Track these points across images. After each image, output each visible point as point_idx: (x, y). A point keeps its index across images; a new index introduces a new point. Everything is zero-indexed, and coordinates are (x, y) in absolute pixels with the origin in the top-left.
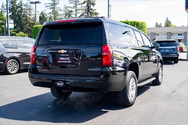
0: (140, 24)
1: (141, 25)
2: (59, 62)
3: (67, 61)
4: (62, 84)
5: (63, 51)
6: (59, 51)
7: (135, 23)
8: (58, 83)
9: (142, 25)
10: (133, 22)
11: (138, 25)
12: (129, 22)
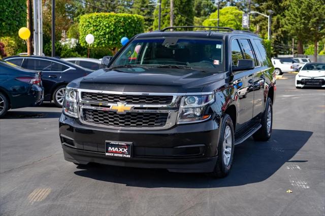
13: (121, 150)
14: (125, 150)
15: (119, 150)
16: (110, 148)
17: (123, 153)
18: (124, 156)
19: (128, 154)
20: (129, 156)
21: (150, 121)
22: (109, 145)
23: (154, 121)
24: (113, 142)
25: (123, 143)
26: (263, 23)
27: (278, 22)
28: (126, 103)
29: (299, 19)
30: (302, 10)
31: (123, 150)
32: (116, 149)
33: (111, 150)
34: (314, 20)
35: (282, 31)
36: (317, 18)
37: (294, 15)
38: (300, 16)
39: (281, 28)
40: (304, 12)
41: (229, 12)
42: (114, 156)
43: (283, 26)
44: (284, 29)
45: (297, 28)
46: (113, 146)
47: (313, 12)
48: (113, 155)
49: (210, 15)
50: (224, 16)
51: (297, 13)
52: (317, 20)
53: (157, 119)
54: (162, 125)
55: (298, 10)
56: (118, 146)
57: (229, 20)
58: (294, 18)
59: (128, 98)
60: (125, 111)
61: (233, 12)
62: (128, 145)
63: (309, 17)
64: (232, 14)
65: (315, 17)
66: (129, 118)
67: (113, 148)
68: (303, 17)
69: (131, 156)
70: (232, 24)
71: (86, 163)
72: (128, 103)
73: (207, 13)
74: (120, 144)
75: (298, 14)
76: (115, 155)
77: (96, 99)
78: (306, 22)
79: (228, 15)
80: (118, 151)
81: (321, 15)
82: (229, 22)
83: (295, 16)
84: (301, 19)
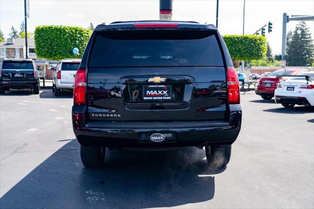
0: (85, 33)
1: (86, 35)
2: (145, 98)
3: (162, 96)
4: (162, 138)
5: (157, 79)
6: (150, 80)
7: (76, 30)
8: (153, 136)
9: (88, 34)
10: (74, 29)
11: (82, 34)
12: (67, 29)
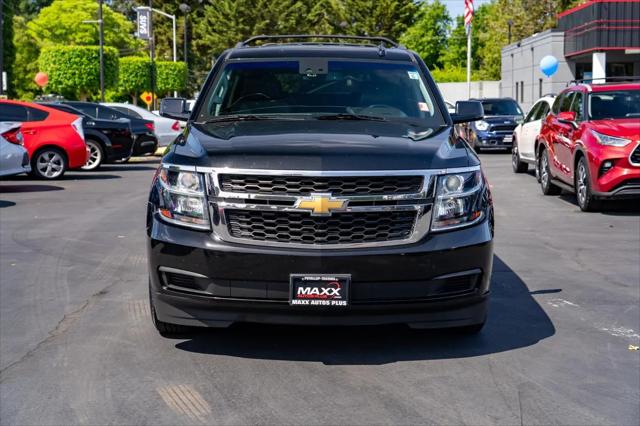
13: (325, 291)
14: (335, 291)
15: (321, 291)
16: (301, 289)
17: (330, 298)
18: (333, 303)
19: (342, 299)
20: (345, 303)
21: (380, 229)
22: (299, 282)
23: (387, 228)
24: (308, 277)
25: (331, 278)
26: (160, 30)
27: (189, 28)
28: (330, 194)
29: (233, 24)
30: (238, 5)
31: (330, 291)
32: (316, 291)
33: (304, 293)
34: (261, 25)
35: (198, 45)
36: (268, 21)
37: (223, 14)
38: (235, 16)
39: (195, 39)
40: (242, 9)
41: (79, 8)
42: (310, 306)
43: (199, 37)
44: (201, 42)
45: (229, 40)
46: (306, 284)
47: (259, 11)
48: (307, 303)
49: (39, 12)
50: (69, 14)
51: (229, 11)
52: (267, 25)
53: (393, 224)
54: (402, 237)
55: (230, 6)
56: (320, 284)
57: (80, 23)
58: (225, 20)
59: (331, 184)
60: (330, 210)
61: (88, 5)
62: (341, 281)
63: (252, 19)
64: (85, 10)
65: (263, 19)
66: (337, 224)
67: (309, 289)
68: (241, 20)
69: (348, 303)
70: (86, 31)
71: (226, 325)
72: (335, 193)
73: (31, 9)
74: (324, 279)
75: (232, 13)
76: (313, 302)
77: (257, 188)
78: (247, 28)
79: (76, 12)
80: (320, 293)
81: (273, 16)
82: (81, 26)
83: (226, 16)
84: (237, 24)
